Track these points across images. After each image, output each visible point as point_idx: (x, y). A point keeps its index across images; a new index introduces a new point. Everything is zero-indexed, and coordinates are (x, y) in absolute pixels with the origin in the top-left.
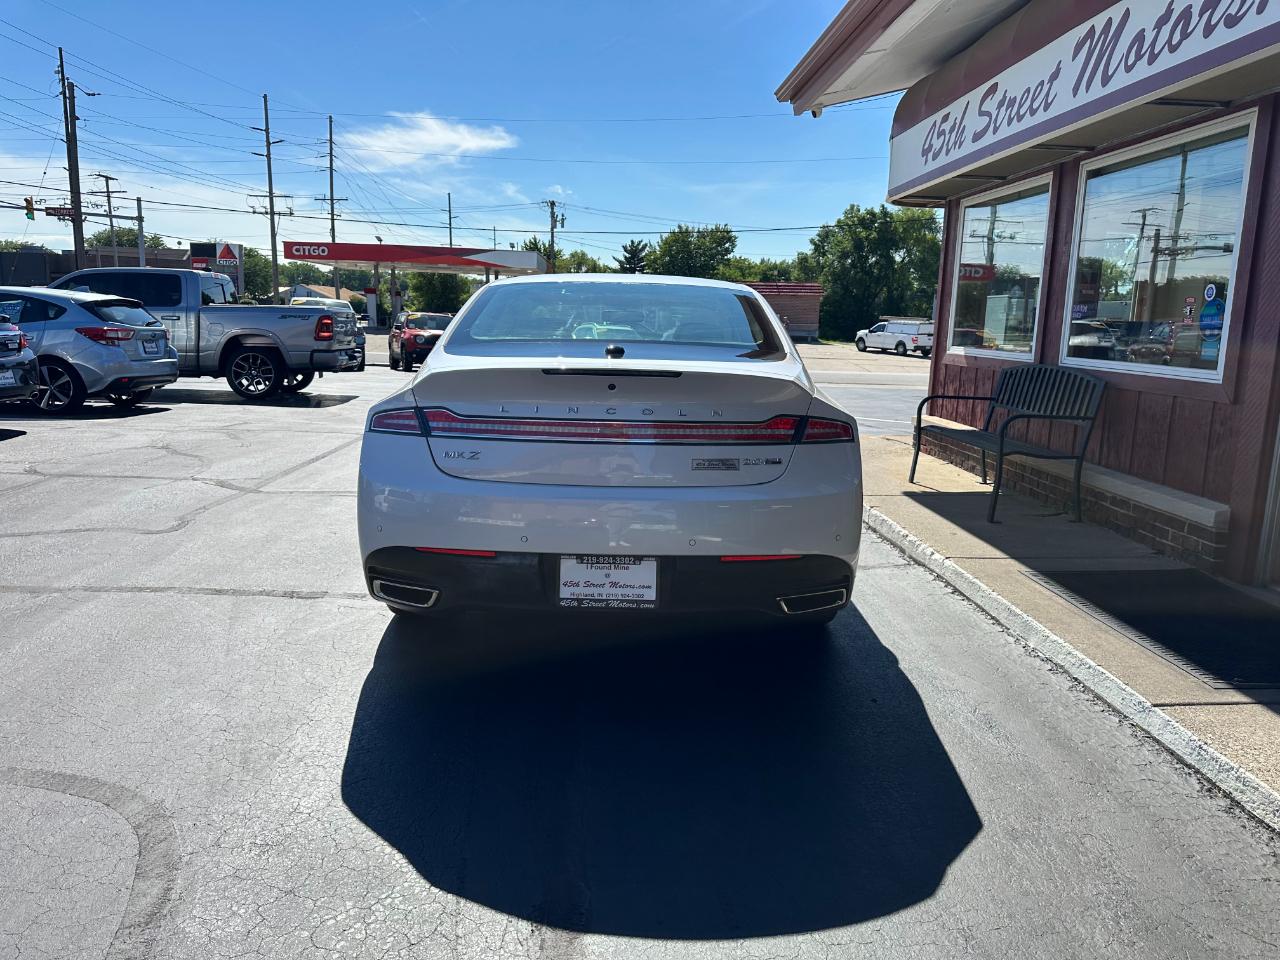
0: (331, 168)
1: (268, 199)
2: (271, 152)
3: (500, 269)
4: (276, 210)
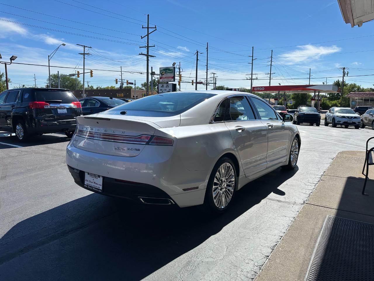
0: (271, 65)
1: (251, 75)
2: (253, 62)
3: (320, 91)
4: (253, 78)
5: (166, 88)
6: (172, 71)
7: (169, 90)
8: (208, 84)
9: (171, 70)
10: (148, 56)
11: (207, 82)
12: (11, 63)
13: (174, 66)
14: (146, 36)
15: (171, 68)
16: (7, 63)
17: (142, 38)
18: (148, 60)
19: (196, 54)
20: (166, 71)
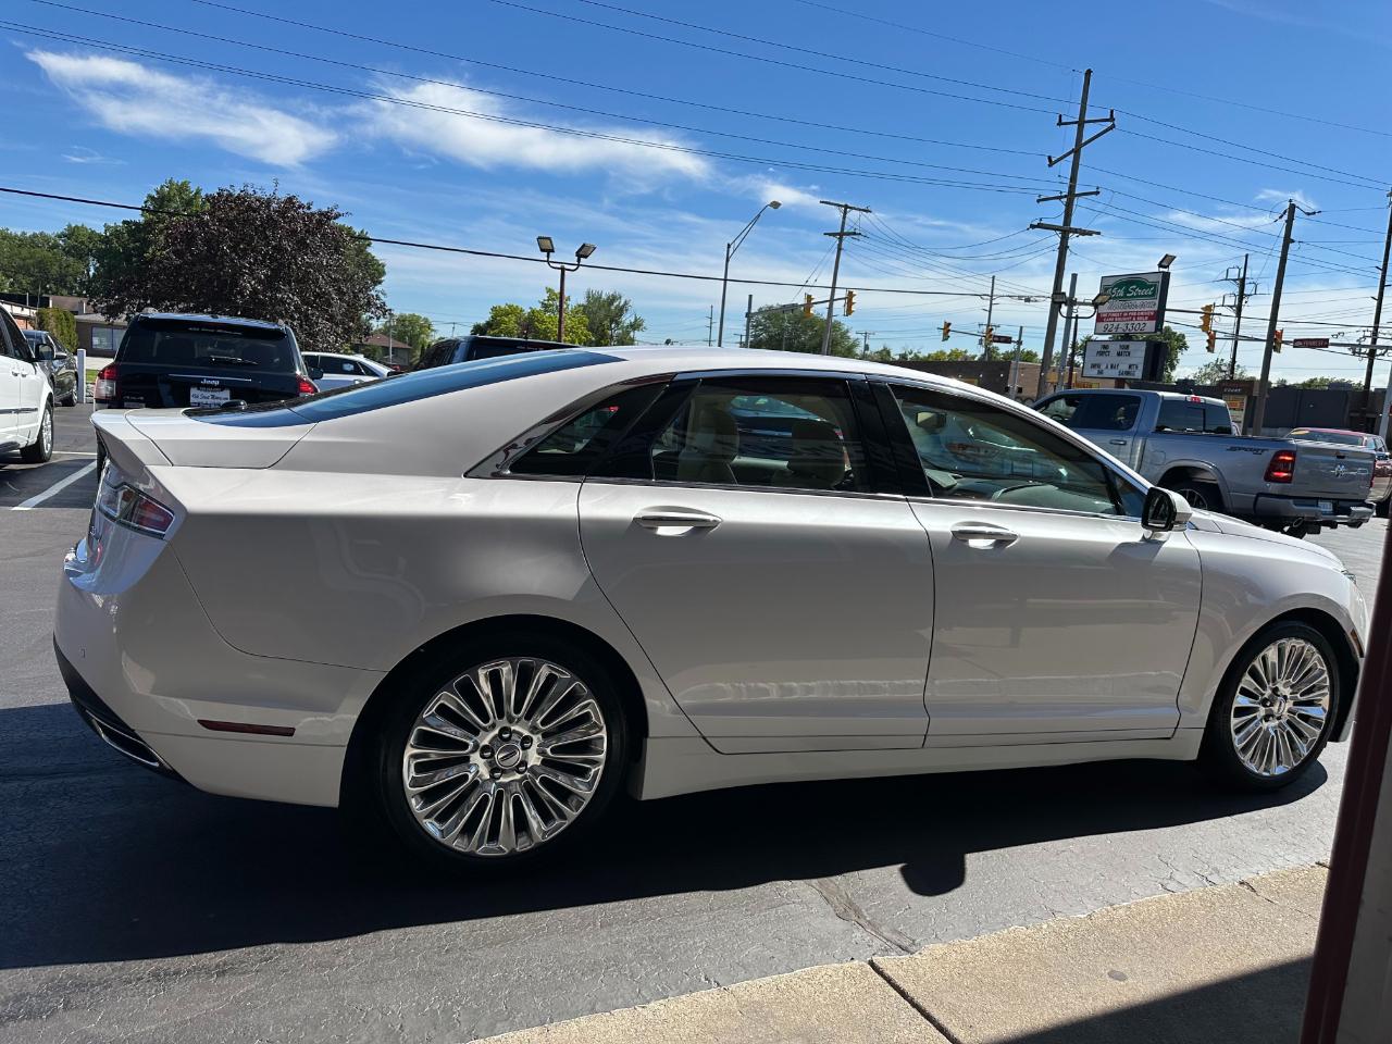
5: (1117, 360)
6: (1154, 292)
7: (1130, 367)
8: (1379, 352)
9: (1150, 286)
10: (1065, 231)
11: (1374, 341)
12: (578, 265)
13: (1165, 267)
14: (1069, 153)
15: (1151, 279)
16: (566, 266)
17: (1051, 163)
18: (1063, 248)
19: (1285, 217)
20: (1127, 291)
